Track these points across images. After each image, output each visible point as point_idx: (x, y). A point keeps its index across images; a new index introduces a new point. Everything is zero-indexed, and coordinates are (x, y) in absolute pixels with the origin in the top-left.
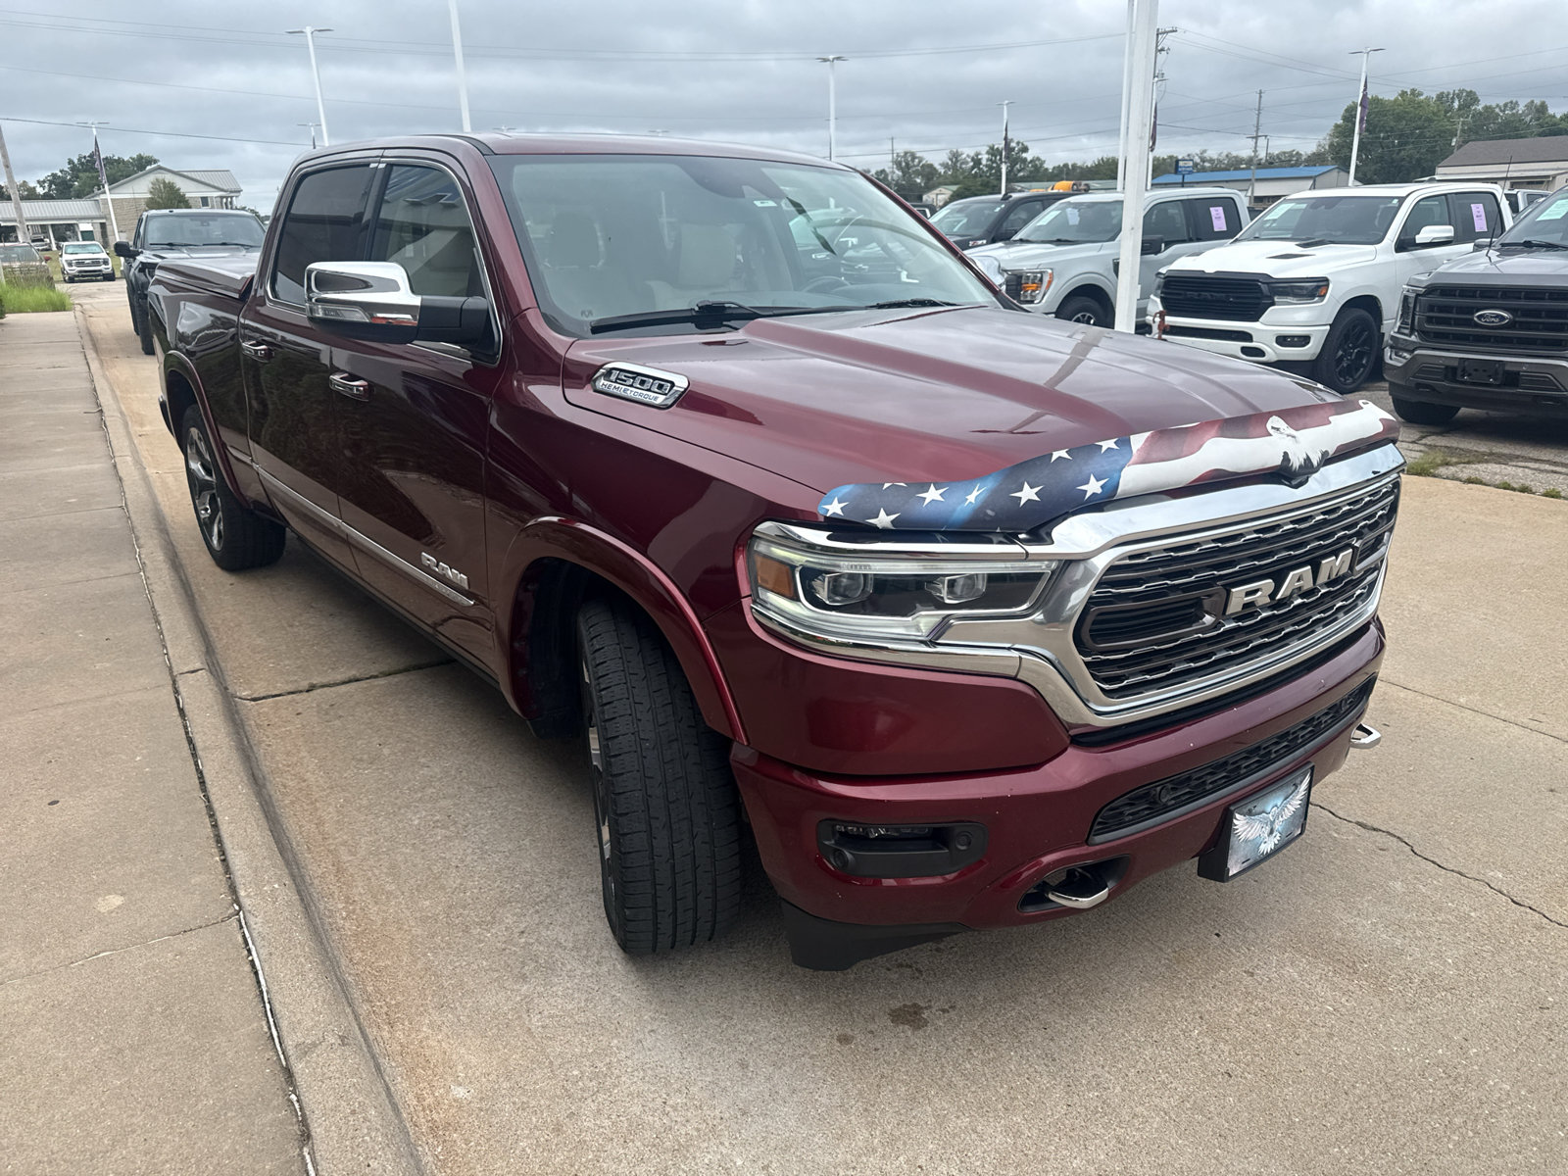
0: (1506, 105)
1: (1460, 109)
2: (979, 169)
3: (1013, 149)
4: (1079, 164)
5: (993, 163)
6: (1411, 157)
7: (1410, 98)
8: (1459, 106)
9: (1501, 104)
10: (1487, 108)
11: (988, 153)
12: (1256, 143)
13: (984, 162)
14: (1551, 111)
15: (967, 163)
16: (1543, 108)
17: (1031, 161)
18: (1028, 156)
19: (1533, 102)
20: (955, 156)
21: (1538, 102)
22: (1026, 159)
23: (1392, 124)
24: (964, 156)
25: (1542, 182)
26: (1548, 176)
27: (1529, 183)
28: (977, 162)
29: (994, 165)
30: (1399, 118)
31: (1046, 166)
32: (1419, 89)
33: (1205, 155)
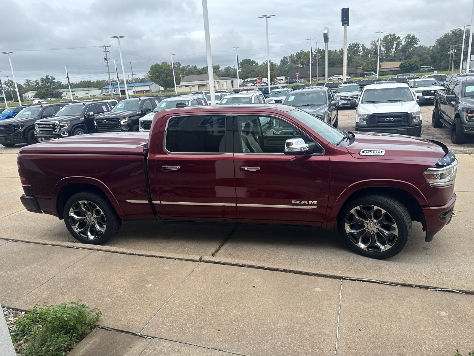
0: (187, 66)
1: (177, 67)
2: (39, 85)
3: (50, 79)
4: (74, 83)
5: (43, 83)
6: (170, 79)
7: (164, 64)
8: (177, 66)
9: (186, 66)
10: (183, 67)
11: (40, 80)
12: (133, 76)
13: (40, 83)
14: (198, 68)
15: (34, 83)
16: (195, 67)
17: (57, 83)
18: (56, 81)
19: (193, 65)
20: (28, 82)
21: (194, 65)
22: (55, 82)
23: (163, 71)
24: (32, 81)
25: (204, 86)
26: (206, 84)
27: (202, 86)
28: (37, 83)
29: (44, 84)
30: (165, 69)
31: (62, 84)
32: (166, 62)
33: (114, 79)
